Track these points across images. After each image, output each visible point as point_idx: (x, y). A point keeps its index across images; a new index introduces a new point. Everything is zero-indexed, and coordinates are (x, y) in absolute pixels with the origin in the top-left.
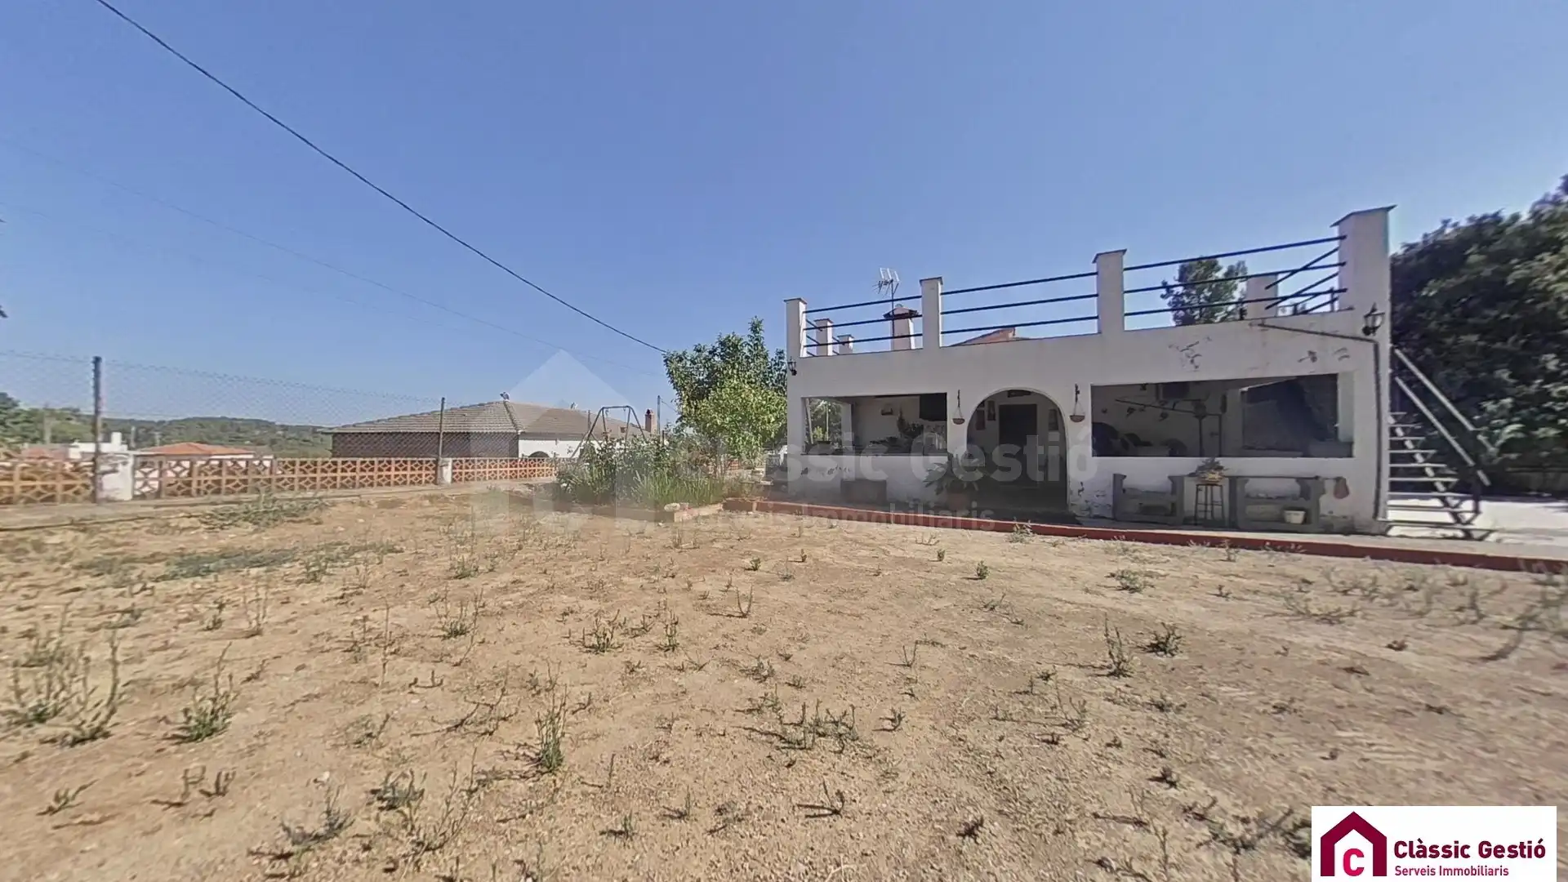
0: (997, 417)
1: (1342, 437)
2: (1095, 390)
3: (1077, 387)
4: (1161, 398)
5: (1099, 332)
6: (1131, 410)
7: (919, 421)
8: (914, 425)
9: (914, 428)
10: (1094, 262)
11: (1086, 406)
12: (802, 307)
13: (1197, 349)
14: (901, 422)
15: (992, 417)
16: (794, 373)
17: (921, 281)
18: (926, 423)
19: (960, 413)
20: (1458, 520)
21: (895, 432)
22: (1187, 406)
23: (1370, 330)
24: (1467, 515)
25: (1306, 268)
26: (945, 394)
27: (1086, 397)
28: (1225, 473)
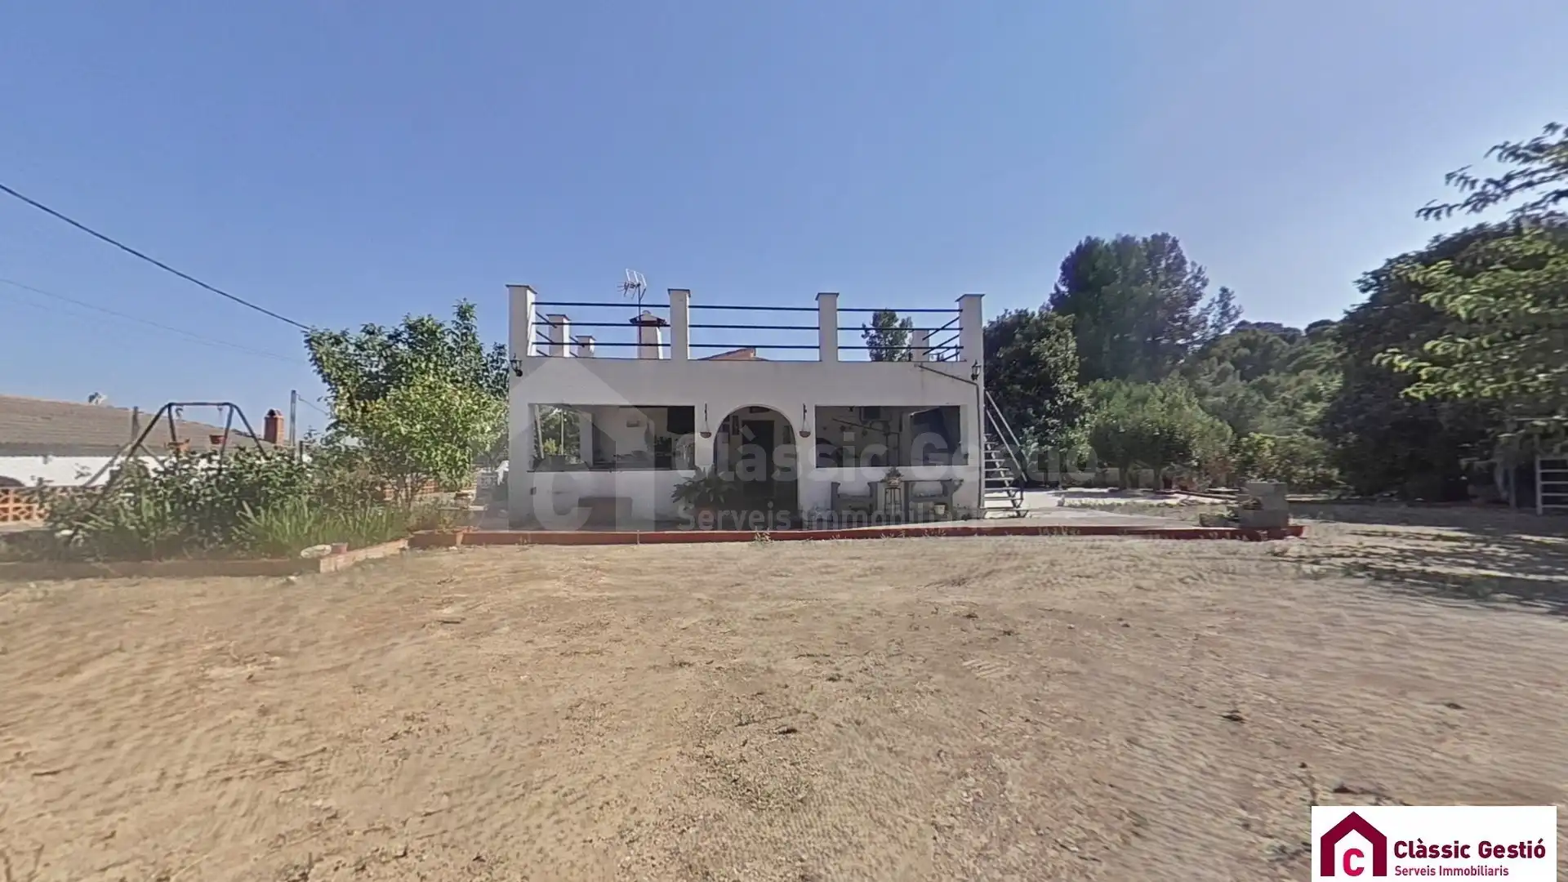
2: (819, 410)
3: (804, 407)
5: (821, 360)
10: (817, 299)
11: (811, 424)
12: (531, 297)
15: (737, 431)
16: (519, 373)
17: (669, 290)
18: (674, 436)
19: (707, 427)
20: (1014, 505)
22: (879, 426)
23: (974, 377)
24: (1018, 502)
25: (943, 328)
26: (693, 407)
27: (811, 416)
28: (902, 478)
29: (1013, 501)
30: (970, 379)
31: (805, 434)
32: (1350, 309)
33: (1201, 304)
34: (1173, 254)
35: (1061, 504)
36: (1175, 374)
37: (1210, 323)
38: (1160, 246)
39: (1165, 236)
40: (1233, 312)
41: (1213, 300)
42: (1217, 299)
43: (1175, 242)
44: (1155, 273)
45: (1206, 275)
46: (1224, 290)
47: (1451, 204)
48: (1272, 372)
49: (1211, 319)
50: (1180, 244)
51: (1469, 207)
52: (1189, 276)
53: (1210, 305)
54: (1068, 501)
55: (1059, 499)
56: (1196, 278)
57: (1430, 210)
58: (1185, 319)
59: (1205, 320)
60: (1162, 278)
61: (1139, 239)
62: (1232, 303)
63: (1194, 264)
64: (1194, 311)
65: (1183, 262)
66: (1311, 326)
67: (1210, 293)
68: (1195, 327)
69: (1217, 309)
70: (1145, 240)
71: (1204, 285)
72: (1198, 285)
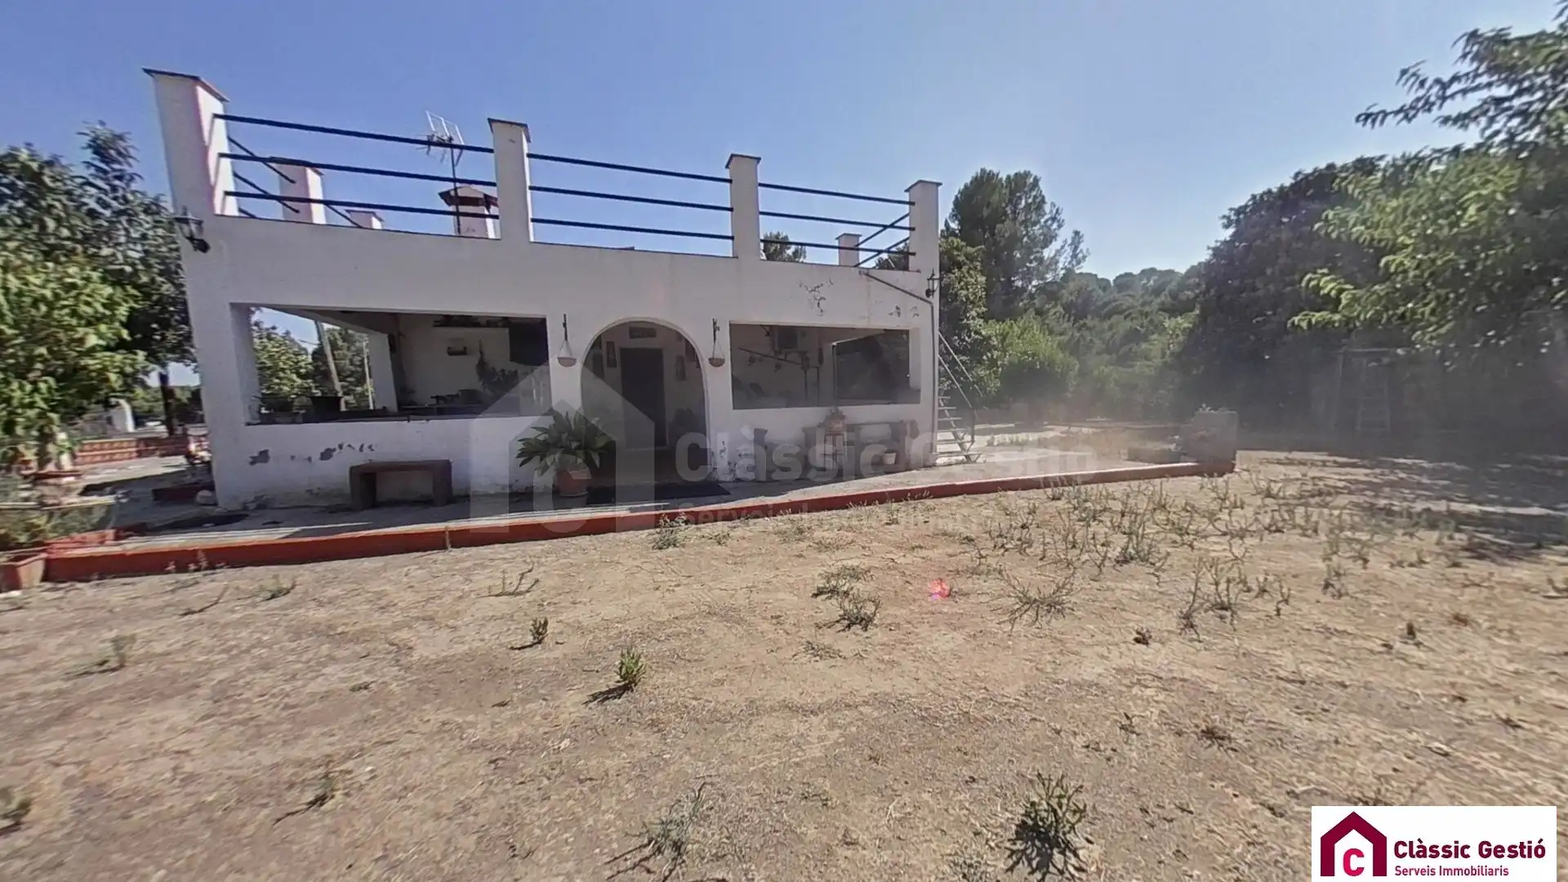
0: (619, 364)
1: (912, 383)
2: (734, 328)
3: (715, 324)
4: (777, 349)
5: (735, 257)
6: (752, 360)
7: (512, 366)
8: (503, 371)
9: (504, 375)
10: (727, 167)
11: (724, 349)
12: (209, 105)
13: (823, 292)
14: (482, 366)
15: (611, 364)
16: (203, 246)
17: (491, 121)
18: (521, 368)
19: (569, 350)
20: (963, 449)
21: (472, 381)
22: (794, 356)
23: (929, 293)
24: (968, 445)
25: (892, 226)
26: (543, 321)
27: (724, 336)
28: (846, 422)
29: (961, 445)
30: (924, 295)
31: (716, 362)
32: (1213, 245)
33: (1055, 245)
34: (1034, 193)
35: (990, 444)
36: (1031, 313)
37: (1060, 265)
38: (1021, 183)
39: (1027, 174)
40: (1080, 255)
41: (1066, 241)
42: (1069, 241)
43: (1036, 180)
44: (1014, 212)
45: (1062, 216)
46: (1077, 233)
47: (1389, 110)
48: (1089, 317)
49: (1063, 261)
50: (1041, 184)
51: (1401, 116)
52: (1046, 217)
53: (1063, 247)
54: (998, 438)
55: (988, 438)
56: (1054, 219)
57: (1368, 116)
58: (1041, 260)
59: (1057, 262)
60: (1022, 217)
61: (1003, 176)
62: (1082, 246)
63: (1053, 205)
64: (1048, 253)
65: (1043, 201)
66: (1121, 276)
67: (1065, 234)
68: (1048, 268)
69: (1068, 251)
70: (1008, 177)
71: (1060, 226)
72: (1055, 226)
